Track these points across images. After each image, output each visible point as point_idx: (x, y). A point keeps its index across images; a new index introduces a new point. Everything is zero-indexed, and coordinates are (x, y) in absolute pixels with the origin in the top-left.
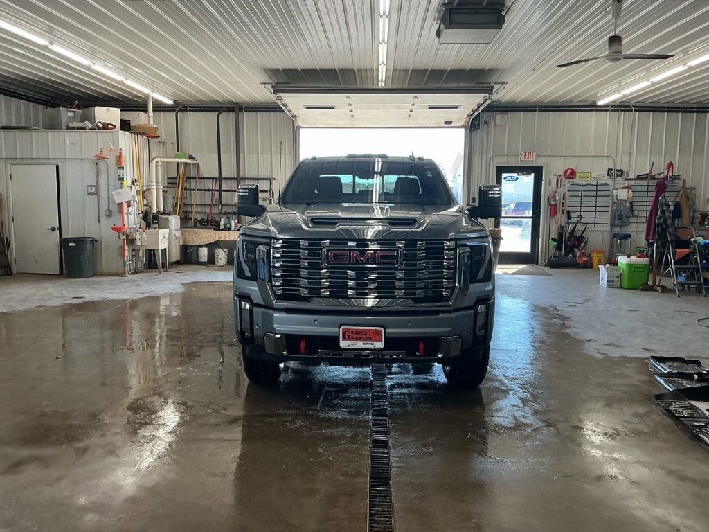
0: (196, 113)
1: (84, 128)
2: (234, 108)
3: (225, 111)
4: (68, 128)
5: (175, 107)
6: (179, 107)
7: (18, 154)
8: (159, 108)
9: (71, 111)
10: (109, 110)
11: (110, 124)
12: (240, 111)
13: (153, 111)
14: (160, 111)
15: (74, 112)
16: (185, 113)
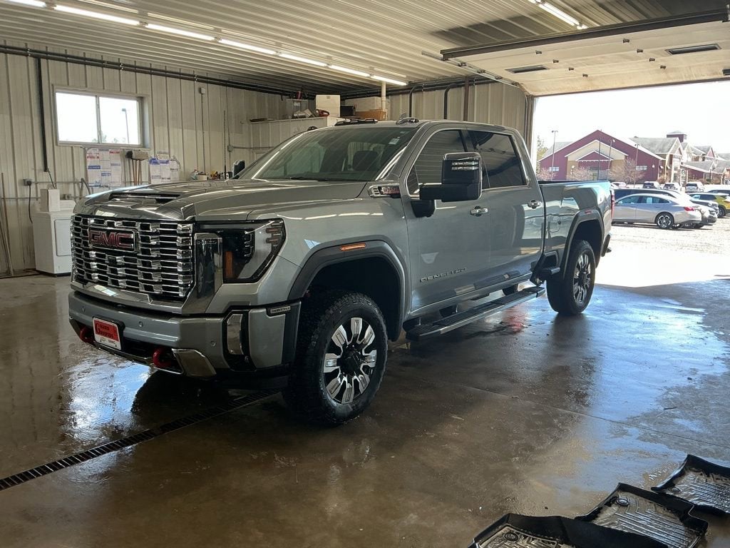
0: (430, 93)
1: (305, 117)
2: (464, 82)
3: (453, 87)
4: (293, 117)
5: (408, 89)
6: (414, 88)
7: (252, 144)
8: (393, 91)
9: (298, 101)
10: (328, 98)
11: (325, 112)
12: (470, 85)
13: (387, 95)
14: (399, 94)
15: (300, 102)
16: (420, 94)
